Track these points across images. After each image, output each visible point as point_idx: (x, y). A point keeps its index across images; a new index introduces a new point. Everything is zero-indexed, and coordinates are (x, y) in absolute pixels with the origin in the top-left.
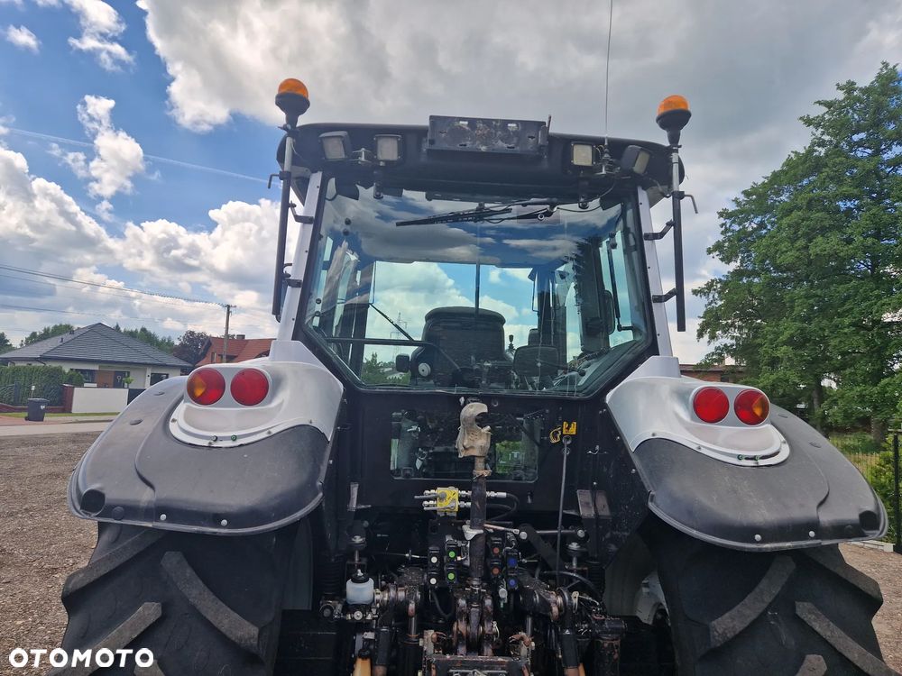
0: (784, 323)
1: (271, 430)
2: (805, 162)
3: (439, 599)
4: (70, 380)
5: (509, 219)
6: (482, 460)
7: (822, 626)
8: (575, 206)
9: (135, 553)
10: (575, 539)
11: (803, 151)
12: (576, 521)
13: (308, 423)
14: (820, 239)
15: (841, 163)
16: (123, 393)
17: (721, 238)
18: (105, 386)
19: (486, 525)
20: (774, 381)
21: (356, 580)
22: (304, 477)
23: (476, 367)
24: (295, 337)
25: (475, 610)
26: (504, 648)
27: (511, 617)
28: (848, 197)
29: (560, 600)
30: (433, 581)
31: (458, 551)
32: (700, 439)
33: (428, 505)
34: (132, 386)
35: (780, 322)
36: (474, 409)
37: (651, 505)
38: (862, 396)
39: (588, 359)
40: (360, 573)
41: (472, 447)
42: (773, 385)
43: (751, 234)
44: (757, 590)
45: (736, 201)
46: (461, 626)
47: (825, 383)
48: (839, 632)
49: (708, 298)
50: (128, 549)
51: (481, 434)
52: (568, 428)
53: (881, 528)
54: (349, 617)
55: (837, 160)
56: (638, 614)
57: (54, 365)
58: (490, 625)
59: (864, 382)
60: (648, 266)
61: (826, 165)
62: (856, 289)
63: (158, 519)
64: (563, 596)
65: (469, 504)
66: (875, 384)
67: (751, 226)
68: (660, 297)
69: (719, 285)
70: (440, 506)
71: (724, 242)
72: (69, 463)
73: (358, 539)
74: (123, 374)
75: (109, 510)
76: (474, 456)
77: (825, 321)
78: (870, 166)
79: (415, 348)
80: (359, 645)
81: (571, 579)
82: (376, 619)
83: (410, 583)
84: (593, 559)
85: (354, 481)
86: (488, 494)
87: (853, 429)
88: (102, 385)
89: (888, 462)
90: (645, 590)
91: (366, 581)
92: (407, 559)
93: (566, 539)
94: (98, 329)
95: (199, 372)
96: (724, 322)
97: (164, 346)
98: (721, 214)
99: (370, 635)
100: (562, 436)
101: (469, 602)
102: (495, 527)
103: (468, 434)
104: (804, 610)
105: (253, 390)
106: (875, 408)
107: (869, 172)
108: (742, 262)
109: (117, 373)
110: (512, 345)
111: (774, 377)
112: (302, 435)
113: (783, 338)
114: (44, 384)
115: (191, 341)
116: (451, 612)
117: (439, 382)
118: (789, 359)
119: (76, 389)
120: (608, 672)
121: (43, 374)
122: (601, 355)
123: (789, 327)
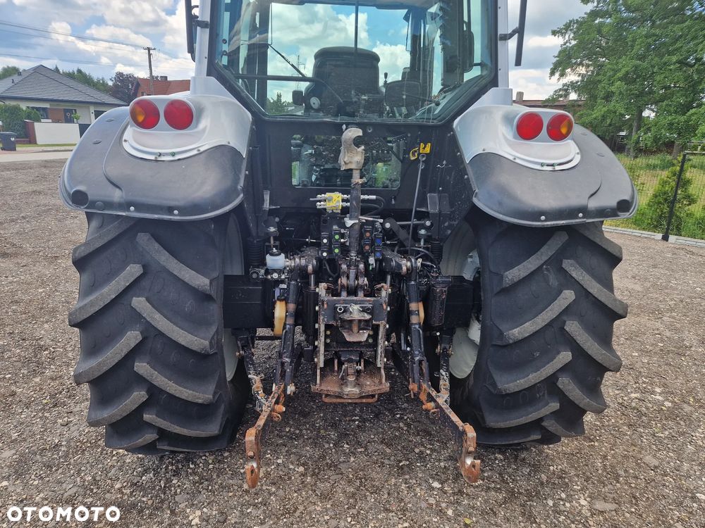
0: (623, 60)
1: (200, 148)
3: (329, 265)
4: (29, 116)
6: (358, 171)
7: (577, 273)
9: (117, 234)
10: (424, 227)
13: (227, 144)
16: (75, 128)
18: (58, 121)
19: (360, 217)
20: (605, 112)
21: (272, 254)
22: (227, 183)
23: (354, 100)
24: (209, 74)
25: (352, 273)
26: (371, 292)
27: (377, 276)
29: (409, 264)
30: (325, 254)
31: (342, 236)
32: (517, 152)
33: (320, 205)
34: (82, 121)
35: (621, 60)
36: (353, 133)
37: (475, 200)
38: (671, 124)
39: (445, 92)
40: (275, 250)
41: (350, 162)
42: (603, 116)
44: (539, 253)
46: (344, 280)
47: (646, 113)
48: (587, 277)
49: (564, 38)
50: (111, 232)
51: (357, 152)
52: (424, 148)
53: (631, 211)
54: (269, 277)
56: (464, 275)
57: (13, 103)
58: (362, 279)
59: (676, 112)
60: (499, 6)
62: (689, 28)
63: (129, 210)
64: (411, 261)
65: (349, 204)
66: (684, 114)
68: (505, 35)
69: (575, 26)
70: (328, 205)
72: (45, 183)
73: (272, 229)
74: (71, 111)
75: (93, 204)
76: (351, 170)
77: (656, 59)
79: (307, 84)
80: (277, 293)
81: (418, 252)
82: (288, 278)
83: (309, 255)
84: (435, 240)
85: (266, 189)
86: (362, 197)
87: (659, 151)
88: (56, 121)
89: (674, 175)
90: (470, 260)
91: (279, 254)
92: (307, 242)
93: (416, 228)
94: (40, 70)
95: (138, 103)
96: (574, 61)
97: (99, 86)
99: (284, 286)
100: (419, 154)
101: (349, 267)
102: (366, 218)
103: (348, 152)
104: (568, 265)
105: (182, 117)
106: (679, 134)
109: (66, 111)
110: (386, 82)
111: (605, 109)
112: (223, 152)
113: (620, 75)
114: (8, 120)
115: (122, 81)
116: (337, 273)
117: (327, 113)
118: (621, 93)
119: (35, 124)
120: (438, 307)
121: (6, 111)
122: (455, 88)
123: (626, 64)
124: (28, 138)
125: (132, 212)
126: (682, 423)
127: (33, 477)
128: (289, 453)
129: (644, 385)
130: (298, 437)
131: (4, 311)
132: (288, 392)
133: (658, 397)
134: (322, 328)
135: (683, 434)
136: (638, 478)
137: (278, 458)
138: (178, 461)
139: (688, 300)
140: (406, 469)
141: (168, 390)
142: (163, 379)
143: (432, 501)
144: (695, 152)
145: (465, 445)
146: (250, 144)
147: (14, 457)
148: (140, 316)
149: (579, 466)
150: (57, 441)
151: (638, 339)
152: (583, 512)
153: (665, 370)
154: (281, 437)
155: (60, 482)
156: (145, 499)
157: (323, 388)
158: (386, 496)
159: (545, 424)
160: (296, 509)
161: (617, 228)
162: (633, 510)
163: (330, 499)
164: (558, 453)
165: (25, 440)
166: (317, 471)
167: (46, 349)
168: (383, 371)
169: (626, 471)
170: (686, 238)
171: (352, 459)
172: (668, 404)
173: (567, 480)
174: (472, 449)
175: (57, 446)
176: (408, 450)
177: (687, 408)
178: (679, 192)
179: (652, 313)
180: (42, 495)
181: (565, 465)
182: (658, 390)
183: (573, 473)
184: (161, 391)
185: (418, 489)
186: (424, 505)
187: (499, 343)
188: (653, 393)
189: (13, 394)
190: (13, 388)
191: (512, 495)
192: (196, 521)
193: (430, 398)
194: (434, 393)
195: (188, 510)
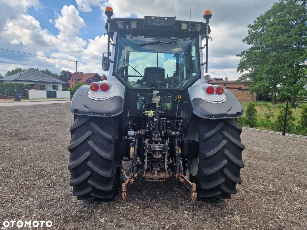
2: (279, 6)
3: (149, 134)
4: (26, 88)
5: (165, 43)
6: (158, 104)
8: (182, 40)
10: (180, 122)
11: (279, 2)
12: (181, 119)
13: (118, 95)
14: (281, 36)
15: (292, 7)
16: (44, 92)
17: (248, 35)
18: (37, 90)
19: (159, 118)
20: (260, 85)
21: (130, 131)
22: (119, 106)
23: (157, 82)
24: (113, 75)
25: (156, 136)
26: (163, 142)
27: (164, 138)
28: (293, 20)
29: (175, 133)
30: (147, 130)
31: (153, 125)
32: (206, 98)
33: (146, 115)
34: (47, 90)
35: (265, 66)
36: (156, 92)
37: (194, 112)
38: (288, 90)
40: (131, 129)
41: (156, 101)
42: (260, 87)
43: (258, 34)
45: (254, 21)
46: (154, 139)
49: (242, 57)
51: (158, 98)
52: (179, 97)
53: (241, 115)
54: (129, 138)
55: (290, 6)
57: (21, 83)
58: (160, 138)
59: (289, 85)
60: (200, 56)
61: (286, 8)
62: (291, 53)
65: (155, 114)
67: (259, 31)
68: (203, 64)
69: (246, 53)
70: (148, 115)
71: (249, 37)
73: (130, 123)
74: (43, 86)
75: (80, 113)
76: (156, 103)
78: (301, 8)
79: (142, 78)
80: (131, 144)
81: (178, 130)
83: (142, 131)
84: (184, 126)
86: (159, 112)
91: (132, 131)
92: (141, 127)
93: (178, 123)
94: (32, 70)
95: (93, 84)
96: (246, 66)
97: (56, 76)
98: (249, 27)
100: (178, 99)
101: (155, 134)
102: (161, 118)
103: (155, 98)
104: (224, 132)
105: (105, 88)
106: (292, 94)
107: (301, 11)
108: (254, 44)
109: (41, 85)
110: (167, 76)
111: (260, 84)
112: (117, 98)
113: (264, 71)
114: (18, 89)
115: (64, 74)
116: (151, 136)
117: (148, 86)
118: (266, 78)
119: (29, 91)
120: (185, 148)
121: (17, 86)
122: (189, 79)
123: (267, 67)
124: (26, 96)
125: (91, 115)
126: (278, 195)
127: (45, 208)
128: (134, 203)
129: (266, 184)
130: (137, 198)
131: (27, 158)
132: (135, 176)
133: (270, 187)
134: (146, 155)
135: (278, 199)
136: (258, 211)
137: (130, 204)
138: (95, 205)
139: (289, 156)
140: (176, 208)
141: (97, 172)
142: (96, 168)
143: (184, 217)
144: (302, 101)
145: (192, 189)
146: (125, 96)
147: (38, 203)
148: (90, 147)
149: (238, 208)
150: (52, 198)
151: (266, 169)
152: (237, 221)
153: (275, 179)
154: (131, 198)
155: (55, 210)
156: (85, 215)
157: (146, 176)
158: (168, 215)
159: (221, 187)
160: (137, 218)
161: (264, 130)
162: (255, 220)
163: (149, 216)
164: (231, 204)
165: (41, 198)
166: (144, 208)
167: (44, 170)
168: (167, 171)
169: (254, 209)
170: (292, 134)
171: (157, 205)
172: (274, 190)
173: (233, 212)
174: (195, 190)
175: (52, 200)
176: (177, 202)
177: (281, 191)
178: (287, 116)
179: (273, 160)
180: (49, 213)
181: (233, 207)
182: (271, 185)
183: (235, 209)
184: (95, 172)
185: (180, 213)
186: (181, 218)
187: (204, 158)
188: (269, 186)
189: (34, 184)
190: (34, 182)
191: (213, 216)
192: (103, 221)
193: (183, 178)
194: (184, 176)
195: (100, 218)
